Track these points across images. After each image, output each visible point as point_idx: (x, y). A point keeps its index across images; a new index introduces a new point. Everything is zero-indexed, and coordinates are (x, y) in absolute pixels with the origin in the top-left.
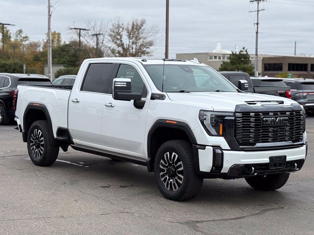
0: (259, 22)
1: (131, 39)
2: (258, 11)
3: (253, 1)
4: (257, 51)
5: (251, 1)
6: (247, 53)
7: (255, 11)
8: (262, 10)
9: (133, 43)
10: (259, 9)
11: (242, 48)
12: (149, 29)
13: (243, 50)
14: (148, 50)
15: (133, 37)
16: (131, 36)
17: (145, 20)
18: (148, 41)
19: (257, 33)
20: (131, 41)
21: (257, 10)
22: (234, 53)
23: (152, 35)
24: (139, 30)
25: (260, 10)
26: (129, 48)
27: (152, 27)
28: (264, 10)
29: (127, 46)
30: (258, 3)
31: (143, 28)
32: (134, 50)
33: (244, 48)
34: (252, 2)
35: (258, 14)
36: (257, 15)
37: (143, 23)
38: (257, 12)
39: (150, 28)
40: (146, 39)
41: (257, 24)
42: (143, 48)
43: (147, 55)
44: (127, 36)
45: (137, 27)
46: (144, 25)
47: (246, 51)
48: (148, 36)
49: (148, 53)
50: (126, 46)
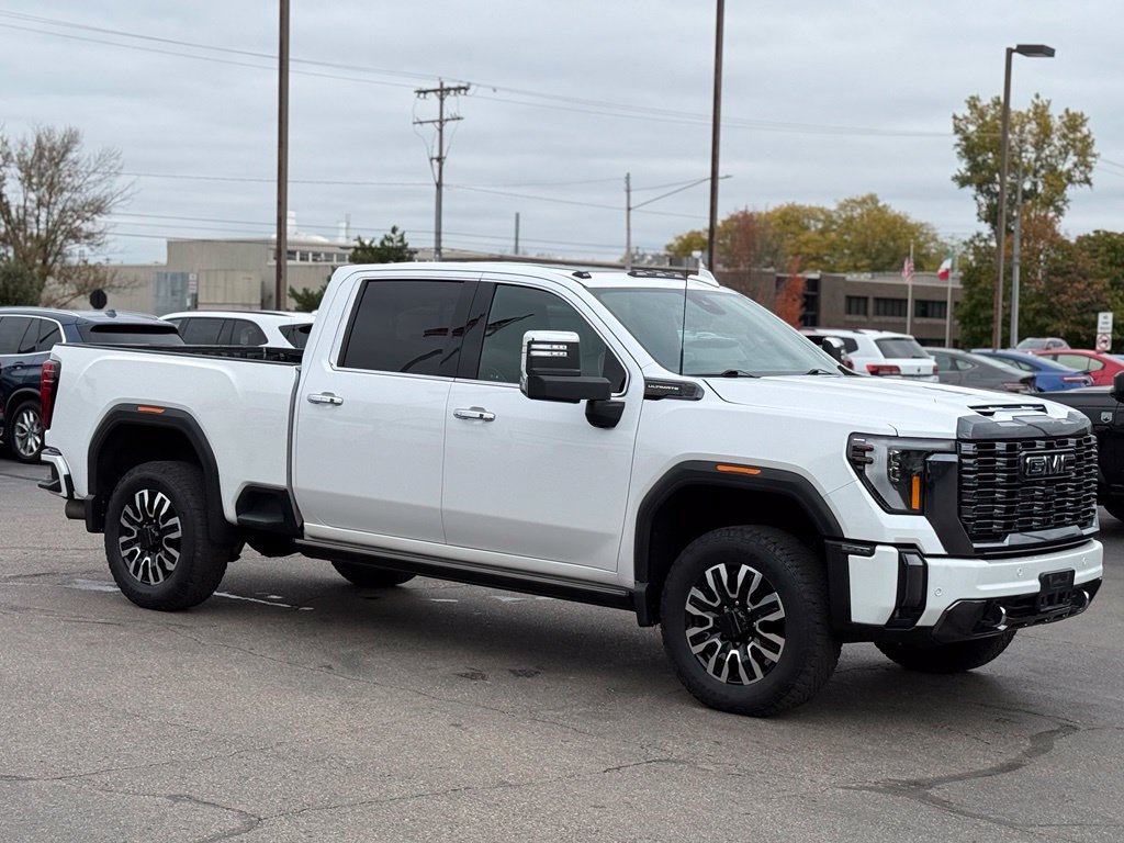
0: (444, 155)
1: (33, 191)
2: (441, 122)
3: (425, 92)
4: (438, 240)
5: (420, 92)
6: (405, 246)
7: (433, 122)
8: (454, 119)
9: (40, 204)
10: (445, 117)
11: (390, 228)
12: (89, 159)
13: (393, 236)
14: (87, 227)
15: (40, 184)
16: (34, 180)
17: (76, 134)
18: (90, 200)
19: (439, 185)
20: (32, 196)
21: (437, 117)
22: (367, 242)
23: (101, 180)
24: (57, 164)
25: (447, 120)
26: (24, 220)
27: (100, 155)
28: (459, 119)
29: (21, 211)
30: (442, 99)
31: (71, 156)
32: (42, 226)
33: (394, 230)
34: (422, 95)
35: (441, 131)
36: (438, 133)
37: (71, 140)
38: (438, 124)
39: (92, 158)
40: (81, 192)
41: (440, 159)
42: (74, 221)
43: (87, 241)
44: (18, 183)
45: (55, 154)
46: (77, 147)
47: (402, 240)
48: (89, 183)
49: (89, 236)
50: (17, 212)
